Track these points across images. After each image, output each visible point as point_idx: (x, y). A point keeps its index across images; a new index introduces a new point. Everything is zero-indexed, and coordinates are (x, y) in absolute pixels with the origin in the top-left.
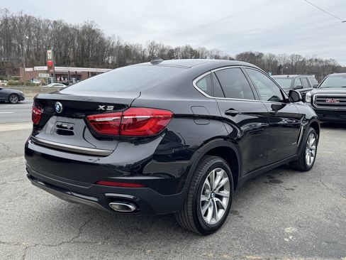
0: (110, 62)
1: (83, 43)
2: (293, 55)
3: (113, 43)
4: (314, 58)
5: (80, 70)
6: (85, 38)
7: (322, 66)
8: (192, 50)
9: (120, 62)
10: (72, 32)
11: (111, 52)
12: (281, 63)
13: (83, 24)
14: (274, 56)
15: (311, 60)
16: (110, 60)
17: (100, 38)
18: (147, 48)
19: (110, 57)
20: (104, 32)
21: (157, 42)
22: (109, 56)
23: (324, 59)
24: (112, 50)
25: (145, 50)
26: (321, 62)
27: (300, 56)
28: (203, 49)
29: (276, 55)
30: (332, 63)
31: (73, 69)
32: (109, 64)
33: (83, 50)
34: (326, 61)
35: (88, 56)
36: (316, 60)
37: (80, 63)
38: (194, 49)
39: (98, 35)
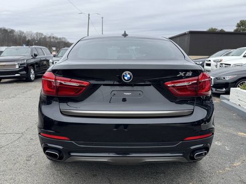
2: (37, 33)
4: (52, 36)
7: (58, 42)
12: (29, 38)
14: (23, 33)
15: (50, 37)
23: (59, 37)
26: (57, 39)
27: (42, 34)
29: (25, 32)
30: (63, 40)
34: (60, 39)
36: (53, 37)
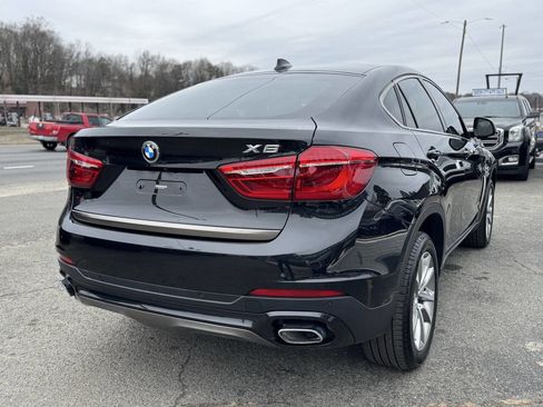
0: (74, 85)
1: (25, 54)
3: (79, 54)
5: (23, 99)
6: (28, 45)
8: (210, 66)
9: (92, 86)
10: (5, 36)
11: (76, 68)
13: (24, 22)
16: (74, 81)
17: (56, 46)
18: (136, 62)
19: (74, 78)
20: (61, 36)
21: (153, 53)
22: (71, 75)
24: (76, 65)
25: (133, 65)
28: (229, 64)
31: (13, 99)
32: (71, 88)
33: (25, 66)
35: (36, 77)
37: (22, 88)
38: (214, 64)
39: (51, 40)
